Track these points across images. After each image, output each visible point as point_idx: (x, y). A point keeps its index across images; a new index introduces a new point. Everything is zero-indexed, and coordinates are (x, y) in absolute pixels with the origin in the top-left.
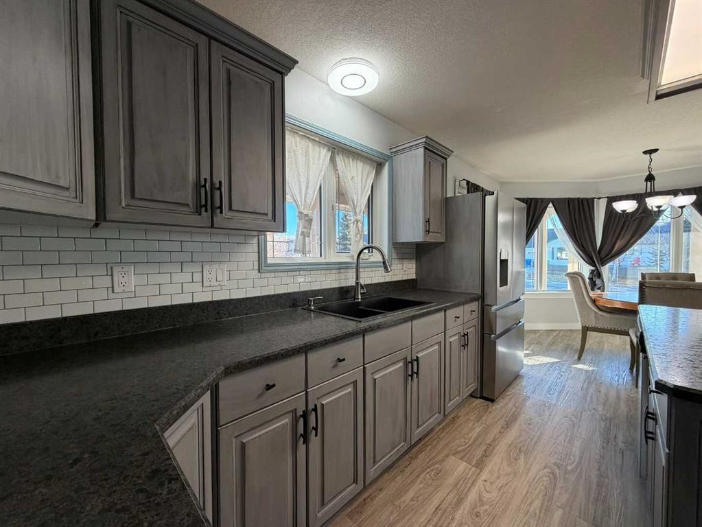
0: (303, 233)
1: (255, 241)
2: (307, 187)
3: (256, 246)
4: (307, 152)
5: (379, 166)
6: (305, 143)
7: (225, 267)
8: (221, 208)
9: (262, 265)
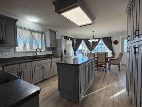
0: (24, 46)
1: (14, 48)
2: (25, 38)
3: (14, 49)
4: (25, 32)
5: (43, 34)
6: (24, 30)
7: (7, 52)
8: (4, 43)
9: (15, 52)
